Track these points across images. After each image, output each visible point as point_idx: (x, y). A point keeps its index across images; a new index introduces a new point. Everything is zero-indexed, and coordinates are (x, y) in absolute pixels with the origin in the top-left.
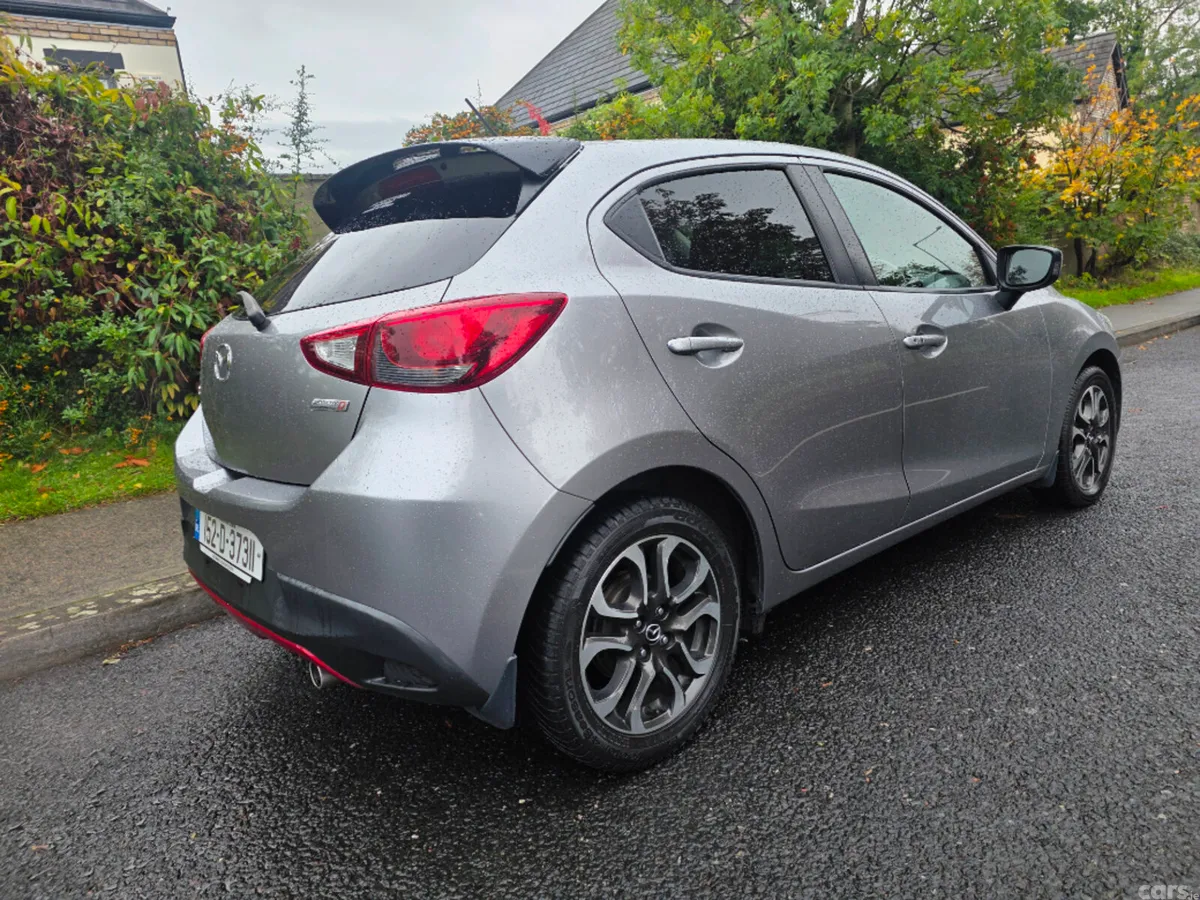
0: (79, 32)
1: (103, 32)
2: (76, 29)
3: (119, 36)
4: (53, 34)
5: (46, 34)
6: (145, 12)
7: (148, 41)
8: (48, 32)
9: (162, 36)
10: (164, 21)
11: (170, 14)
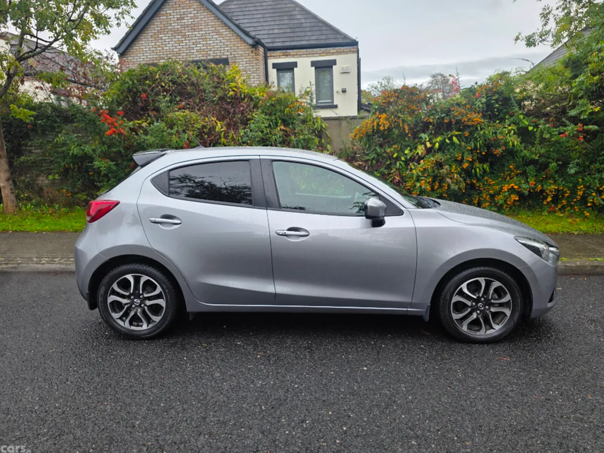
0: (323, 53)
1: (331, 51)
2: (322, 52)
3: (337, 52)
4: (315, 55)
5: (312, 55)
6: (348, 41)
7: (347, 53)
8: (313, 54)
9: (352, 50)
10: (354, 43)
11: (357, 40)
